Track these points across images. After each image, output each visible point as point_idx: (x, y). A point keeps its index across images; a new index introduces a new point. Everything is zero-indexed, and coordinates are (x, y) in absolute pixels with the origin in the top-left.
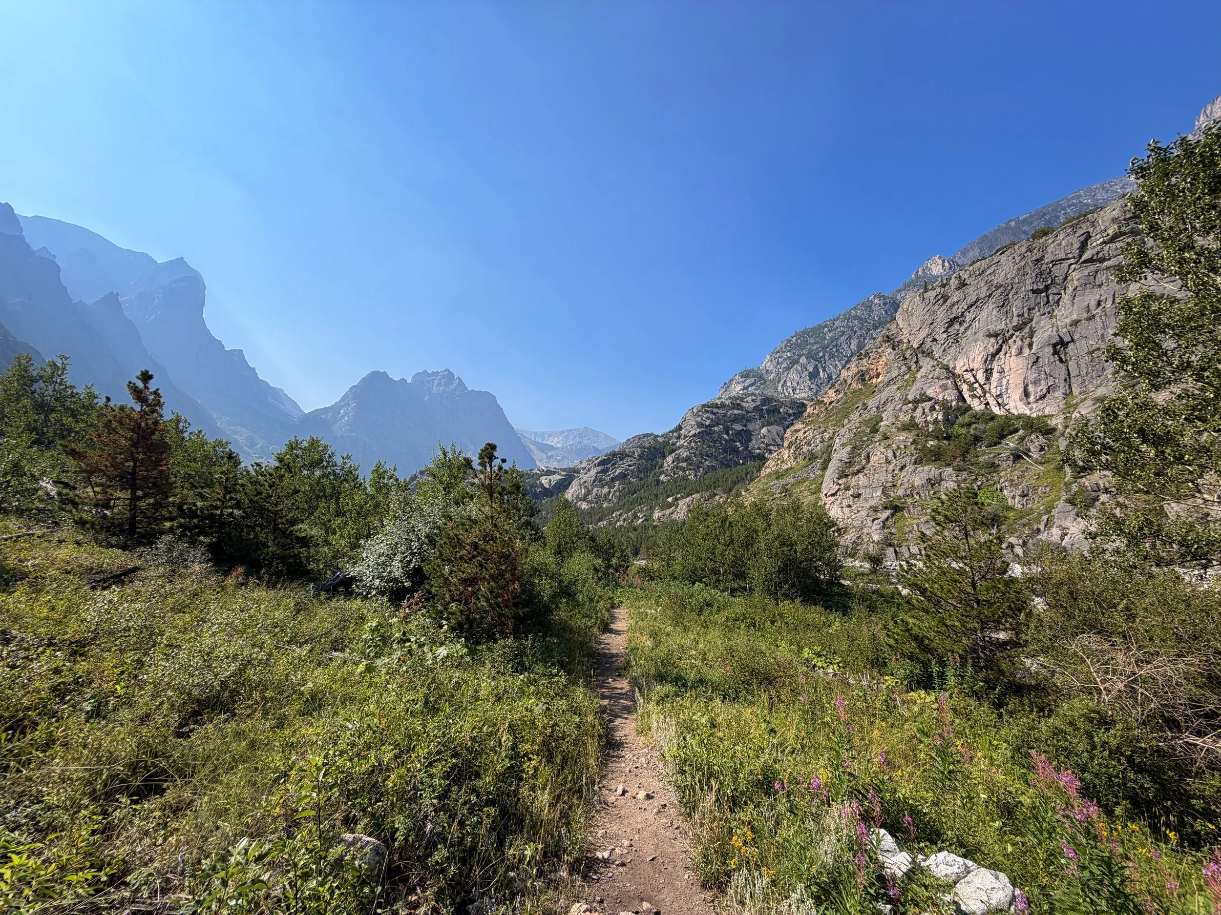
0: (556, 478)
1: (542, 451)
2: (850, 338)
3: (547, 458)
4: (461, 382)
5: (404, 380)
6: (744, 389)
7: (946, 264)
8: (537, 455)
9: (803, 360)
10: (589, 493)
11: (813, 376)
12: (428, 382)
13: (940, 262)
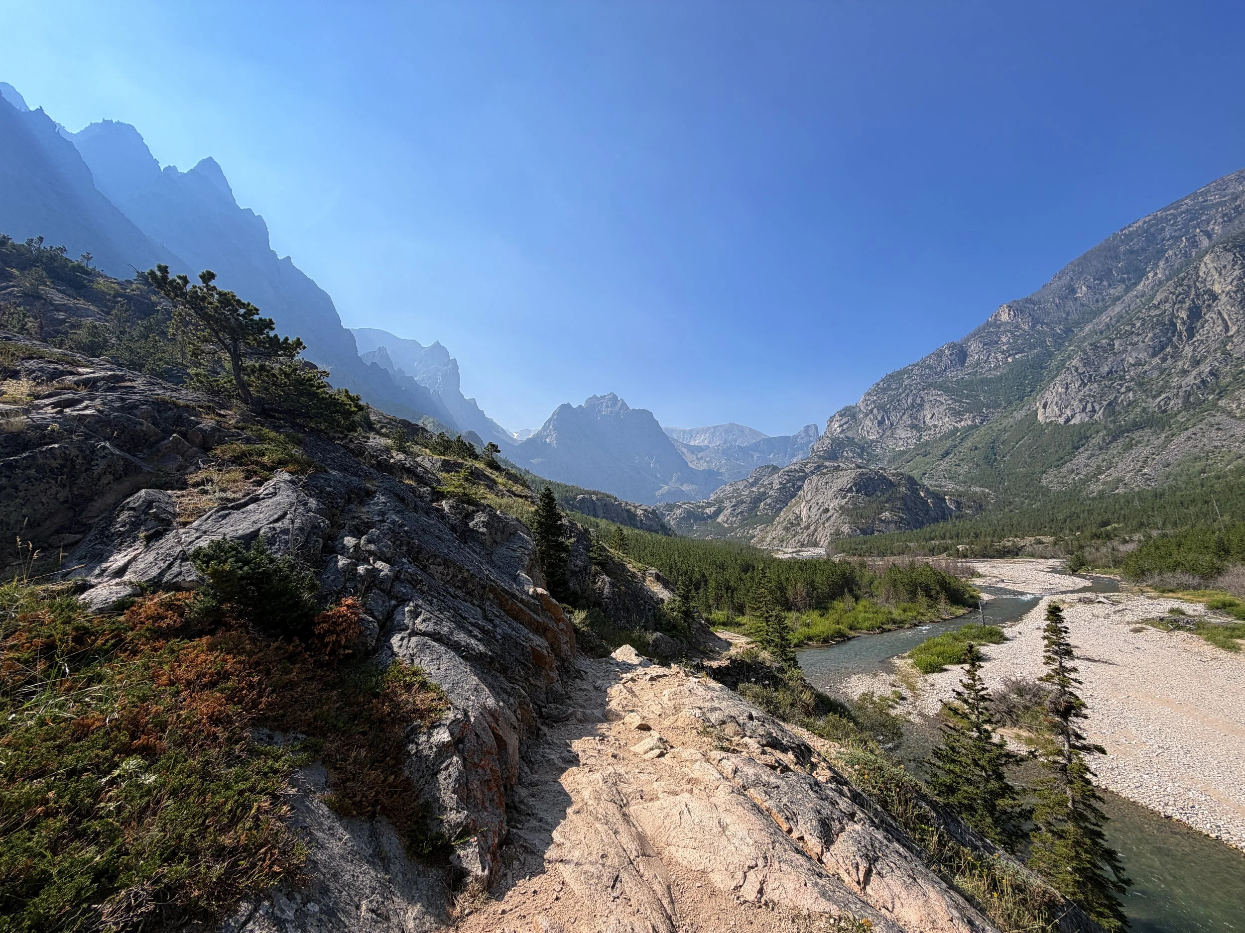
0: (713, 509)
1: (693, 453)
2: (907, 395)
3: (698, 459)
4: (624, 404)
5: (580, 406)
6: (841, 426)
7: (1012, 313)
8: (689, 457)
9: (875, 411)
10: (728, 519)
11: (881, 423)
12: (598, 404)
13: (1007, 310)
